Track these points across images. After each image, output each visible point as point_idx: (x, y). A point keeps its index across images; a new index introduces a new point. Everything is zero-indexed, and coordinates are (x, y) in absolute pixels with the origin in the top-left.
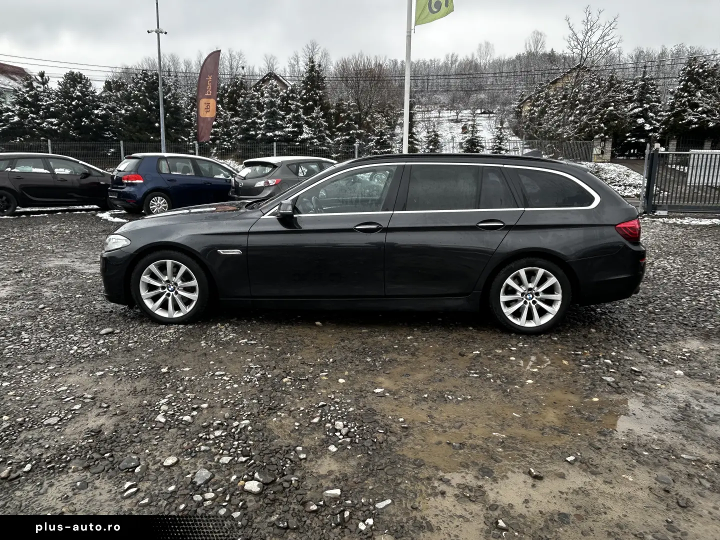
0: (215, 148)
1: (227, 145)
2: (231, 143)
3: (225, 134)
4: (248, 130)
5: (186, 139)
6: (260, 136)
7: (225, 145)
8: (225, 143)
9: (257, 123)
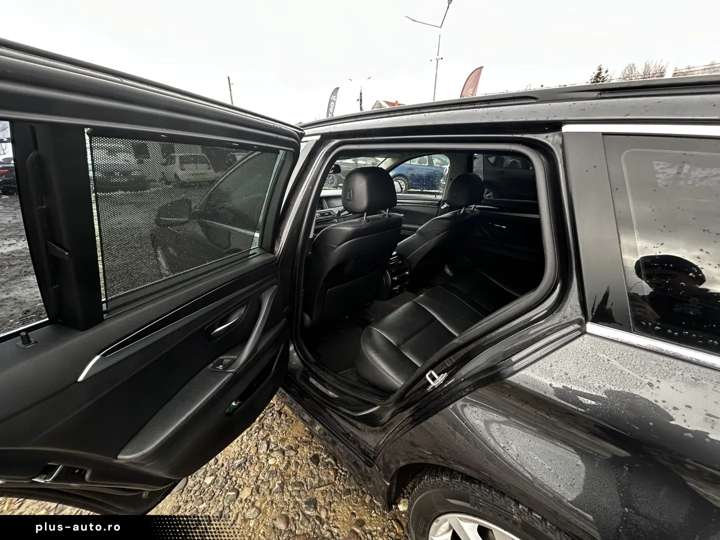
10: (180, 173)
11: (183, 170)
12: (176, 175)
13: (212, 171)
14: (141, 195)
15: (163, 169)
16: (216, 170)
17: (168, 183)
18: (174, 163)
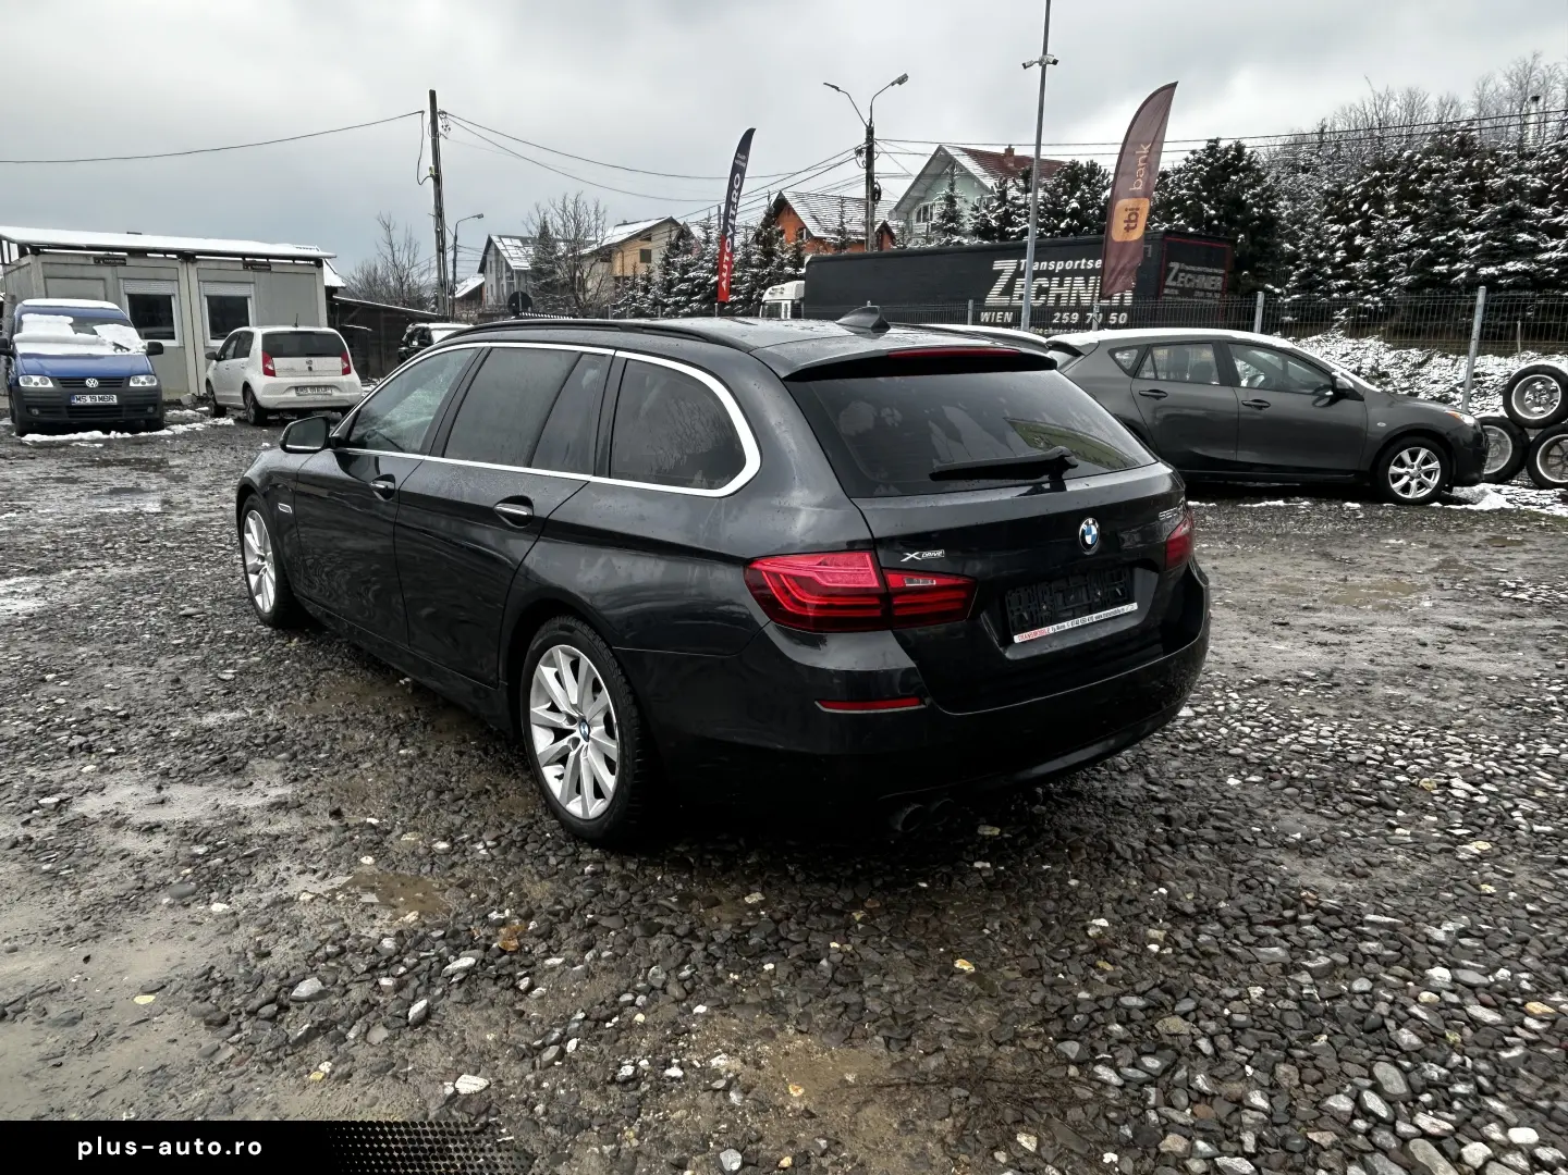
0: (1344, 311)
1: (1373, 303)
2: (1385, 298)
3: (1371, 276)
4: (1432, 261)
5: (1277, 290)
6: (1463, 275)
7: (1367, 301)
8: (1369, 296)
9: (1461, 243)
10: (259, 382)
11: (269, 373)
12: (247, 387)
13: (354, 377)
14: (146, 441)
15: (211, 370)
16: (366, 374)
17: (220, 411)
18: (247, 354)
